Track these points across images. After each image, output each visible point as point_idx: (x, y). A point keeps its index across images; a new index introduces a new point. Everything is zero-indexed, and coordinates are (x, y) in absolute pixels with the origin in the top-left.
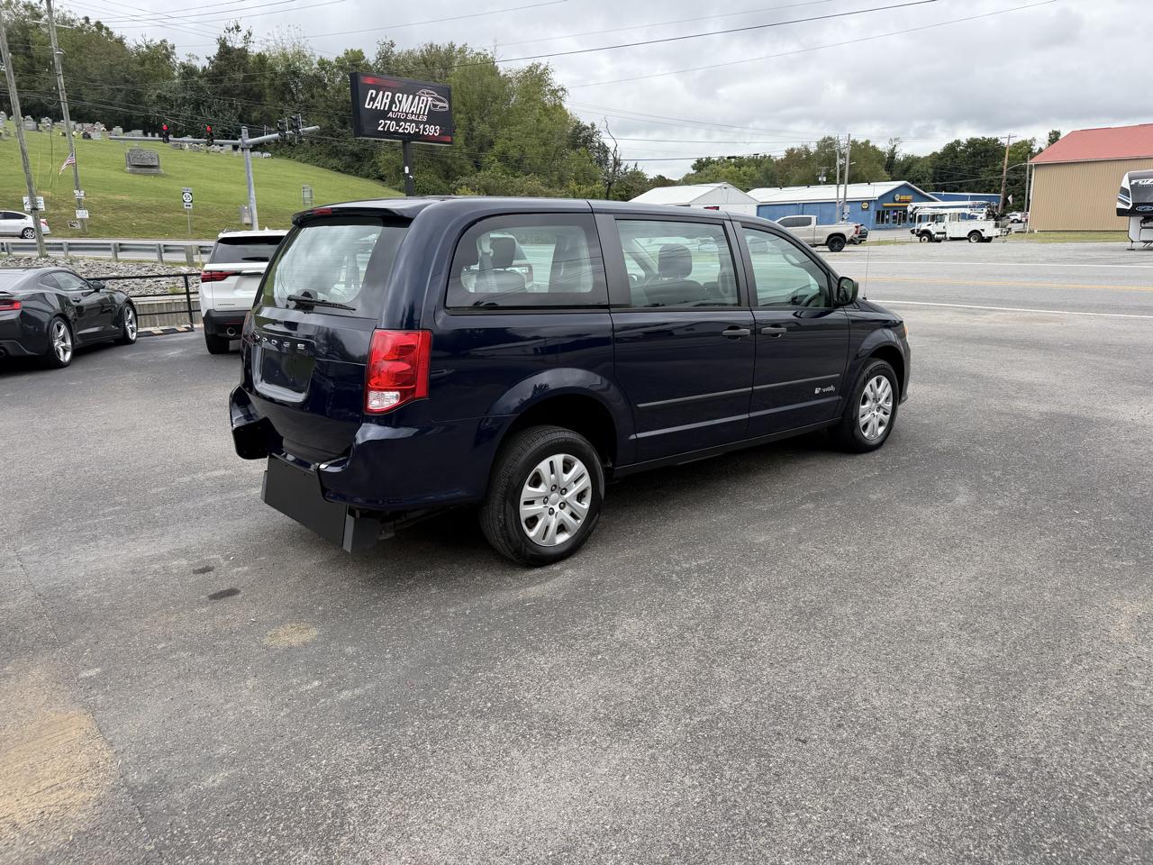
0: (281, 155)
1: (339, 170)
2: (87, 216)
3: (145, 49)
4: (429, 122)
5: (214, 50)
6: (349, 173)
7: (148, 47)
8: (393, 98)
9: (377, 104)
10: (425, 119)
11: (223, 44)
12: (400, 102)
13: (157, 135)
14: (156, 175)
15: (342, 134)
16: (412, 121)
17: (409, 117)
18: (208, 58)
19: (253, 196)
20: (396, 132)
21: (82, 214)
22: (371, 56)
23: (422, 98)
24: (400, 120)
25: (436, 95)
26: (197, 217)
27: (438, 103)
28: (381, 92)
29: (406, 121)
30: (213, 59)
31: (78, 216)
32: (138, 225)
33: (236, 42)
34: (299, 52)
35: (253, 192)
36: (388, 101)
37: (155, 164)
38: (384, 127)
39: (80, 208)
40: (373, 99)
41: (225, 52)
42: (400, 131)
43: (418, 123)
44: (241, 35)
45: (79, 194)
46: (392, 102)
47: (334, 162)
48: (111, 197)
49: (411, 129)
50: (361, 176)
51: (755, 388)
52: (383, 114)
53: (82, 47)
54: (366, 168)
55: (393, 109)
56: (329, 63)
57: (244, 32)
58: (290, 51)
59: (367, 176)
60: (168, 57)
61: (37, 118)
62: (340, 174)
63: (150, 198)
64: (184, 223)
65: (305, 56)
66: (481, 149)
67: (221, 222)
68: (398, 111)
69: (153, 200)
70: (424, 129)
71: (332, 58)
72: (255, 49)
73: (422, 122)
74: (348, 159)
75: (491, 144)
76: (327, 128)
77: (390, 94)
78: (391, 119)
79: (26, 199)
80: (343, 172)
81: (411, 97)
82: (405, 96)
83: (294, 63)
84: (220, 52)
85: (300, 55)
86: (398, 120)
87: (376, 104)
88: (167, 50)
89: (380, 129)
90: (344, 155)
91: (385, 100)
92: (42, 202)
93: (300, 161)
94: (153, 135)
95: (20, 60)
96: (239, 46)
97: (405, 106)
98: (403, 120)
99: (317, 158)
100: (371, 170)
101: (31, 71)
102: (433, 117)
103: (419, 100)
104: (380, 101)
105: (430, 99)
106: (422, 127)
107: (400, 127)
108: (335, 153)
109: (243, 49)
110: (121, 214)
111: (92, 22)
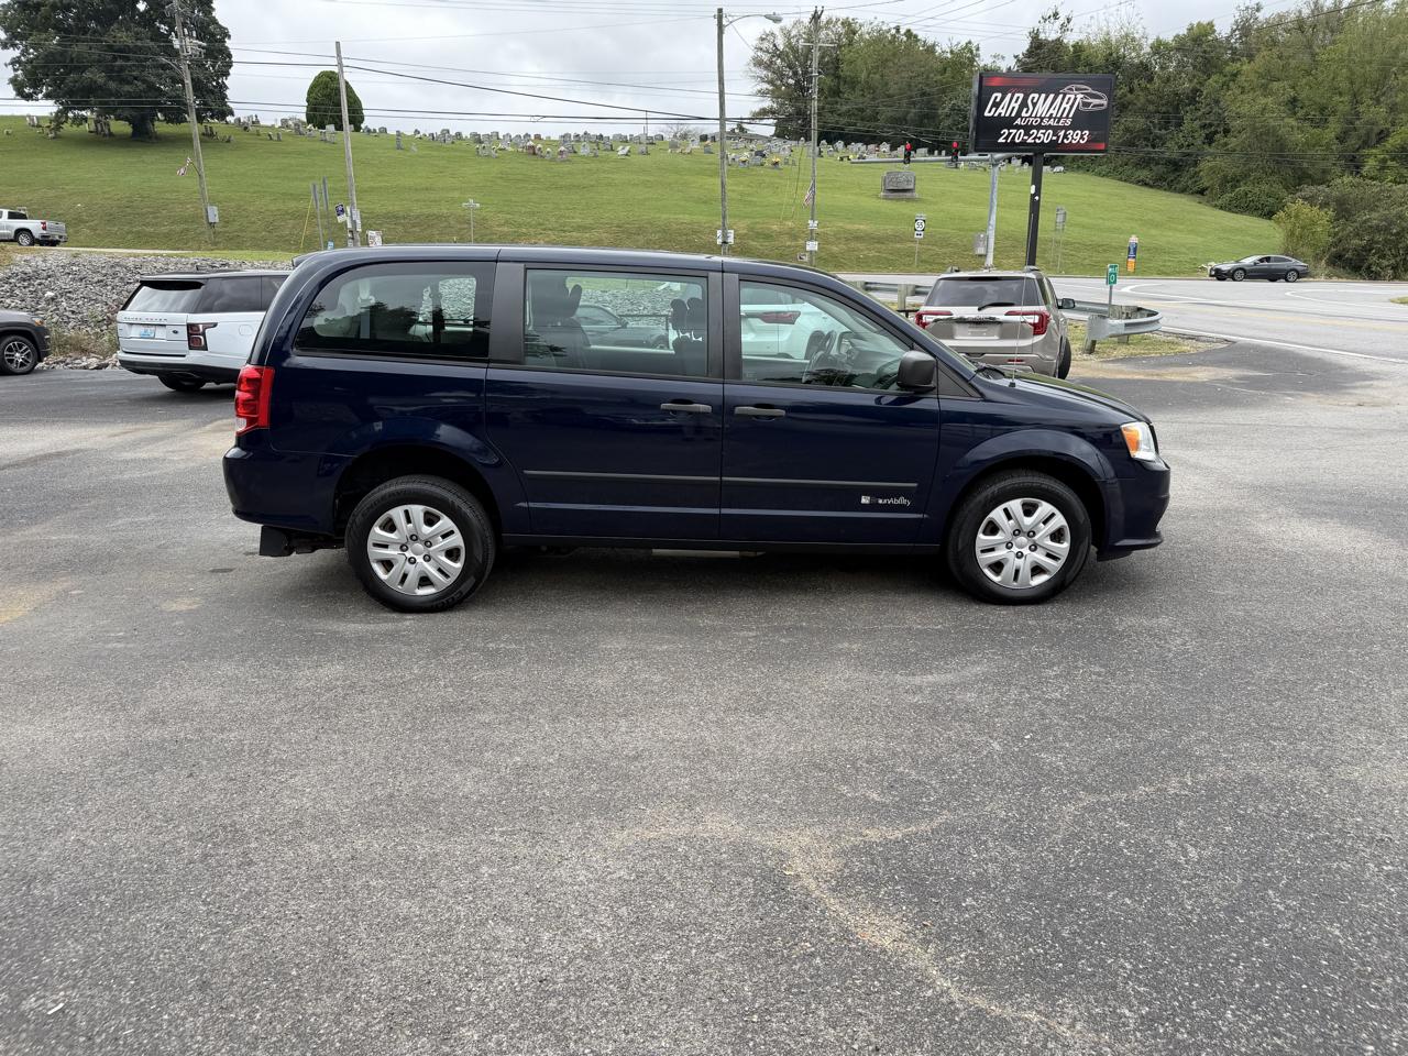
0: (1079, 167)
1: (1146, 184)
2: (816, 248)
3: (949, 55)
4: (1073, 127)
5: (1023, 46)
6: (1160, 188)
7: (952, 52)
8: (1025, 100)
9: (1001, 111)
10: (1069, 122)
11: (1035, 36)
12: (1034, 105)
13: (944, 152)
14: (908, 200)
15: (1160, 138)
16: (1049, 127)
17: (1045, 122)
18: (1016, 57)
19: (993, 222)
20: (1024, 143)
21: (812, 246)
22: (1223, 29)
23: (1068, 96)
24: (1032, 127)
25: (1090, 90)
26: (930, 247)
27: (1090, 100)
28: (1010, 95)
29: (1039, 127)
30: (1021, 56)
31: (808, 248)
32: (866, 257)
33: (1050, 33)
34: (1127, 35)
35: (994, 217)
36: (1017, 106)
37: (911, 187)
38: (1007, 138)
39: (811, 240)
40: (996, 105)
41: (1037, 45)
42: (1030, 141)
43: (1056, 130)
44: (1058, 23)
45: (813, 224)
46: (1024, 104)
47: (1144, 174)
48: (849, 227)
49: (1045, 137)
50: (1175, 190)
51: (724, 478)
52: (1008, 122)
53: (887, 60)
54: (1185, 180)
55: (1023, 114)
56: (1166, 44)
57: (1062, 19)
58: (1114, 36)
59: (1183, 191)
60: (972, 60)
61: (830, 142)
62: (1146, 190)
63: (887, 227)
64: (910, 254)
65: (1133, 40)
66: (1366, 144)
67: (955, 253)
68: (1030, 116)
69: (889, 229)
70: (1065, 136)
71: (1168, 37)
72: (1071, 39)
73: (1062, 128)
74: (1161, 169)
75: (1382, 136)
76: (1143, 130)
77: (1021, 96)
78: (1018, 127)
79: (719, 233)
80: (1151, 187)
81: (1052, 96)
82: (1043, 96)
83: (1117, 51)
84: (1031, 47)
85: (1128, 39)
86: (1027, 129)
87: (999, 110)
88: (971, 52)
89: (1001, 140)
90: (1157, 164)
91: (1013, 104)
92: (732, 236)
93: (1099, 174)
94: (940, 154)
95: (829, 81)
96: (1052, 36)
97: (1041, 109)
98: (1034, 127)
99: (1120, 170)
100: (1190, 182)
101: (836, 92)
102: (1081, 120)
103: (1063, 99)
104: (1007, 105)
105: (1080, 96)
106: (1062, 134)
107: (1030, 136)
108: (1146, 163)
109: (1059, 39)
110: (853, 245)
111: (903, 31)
